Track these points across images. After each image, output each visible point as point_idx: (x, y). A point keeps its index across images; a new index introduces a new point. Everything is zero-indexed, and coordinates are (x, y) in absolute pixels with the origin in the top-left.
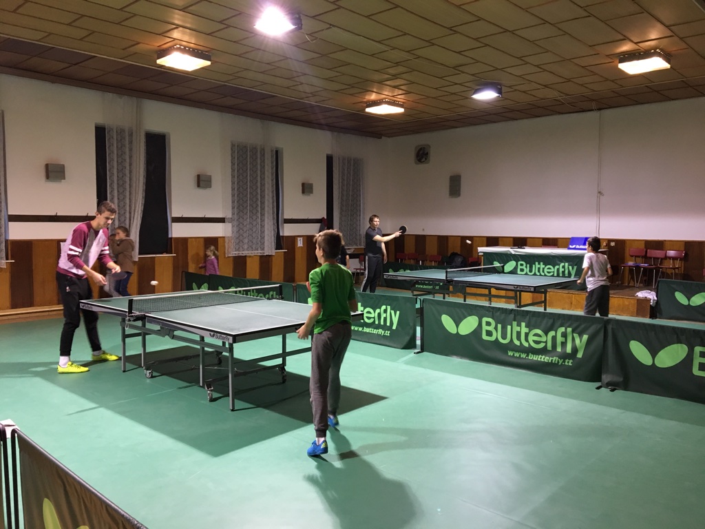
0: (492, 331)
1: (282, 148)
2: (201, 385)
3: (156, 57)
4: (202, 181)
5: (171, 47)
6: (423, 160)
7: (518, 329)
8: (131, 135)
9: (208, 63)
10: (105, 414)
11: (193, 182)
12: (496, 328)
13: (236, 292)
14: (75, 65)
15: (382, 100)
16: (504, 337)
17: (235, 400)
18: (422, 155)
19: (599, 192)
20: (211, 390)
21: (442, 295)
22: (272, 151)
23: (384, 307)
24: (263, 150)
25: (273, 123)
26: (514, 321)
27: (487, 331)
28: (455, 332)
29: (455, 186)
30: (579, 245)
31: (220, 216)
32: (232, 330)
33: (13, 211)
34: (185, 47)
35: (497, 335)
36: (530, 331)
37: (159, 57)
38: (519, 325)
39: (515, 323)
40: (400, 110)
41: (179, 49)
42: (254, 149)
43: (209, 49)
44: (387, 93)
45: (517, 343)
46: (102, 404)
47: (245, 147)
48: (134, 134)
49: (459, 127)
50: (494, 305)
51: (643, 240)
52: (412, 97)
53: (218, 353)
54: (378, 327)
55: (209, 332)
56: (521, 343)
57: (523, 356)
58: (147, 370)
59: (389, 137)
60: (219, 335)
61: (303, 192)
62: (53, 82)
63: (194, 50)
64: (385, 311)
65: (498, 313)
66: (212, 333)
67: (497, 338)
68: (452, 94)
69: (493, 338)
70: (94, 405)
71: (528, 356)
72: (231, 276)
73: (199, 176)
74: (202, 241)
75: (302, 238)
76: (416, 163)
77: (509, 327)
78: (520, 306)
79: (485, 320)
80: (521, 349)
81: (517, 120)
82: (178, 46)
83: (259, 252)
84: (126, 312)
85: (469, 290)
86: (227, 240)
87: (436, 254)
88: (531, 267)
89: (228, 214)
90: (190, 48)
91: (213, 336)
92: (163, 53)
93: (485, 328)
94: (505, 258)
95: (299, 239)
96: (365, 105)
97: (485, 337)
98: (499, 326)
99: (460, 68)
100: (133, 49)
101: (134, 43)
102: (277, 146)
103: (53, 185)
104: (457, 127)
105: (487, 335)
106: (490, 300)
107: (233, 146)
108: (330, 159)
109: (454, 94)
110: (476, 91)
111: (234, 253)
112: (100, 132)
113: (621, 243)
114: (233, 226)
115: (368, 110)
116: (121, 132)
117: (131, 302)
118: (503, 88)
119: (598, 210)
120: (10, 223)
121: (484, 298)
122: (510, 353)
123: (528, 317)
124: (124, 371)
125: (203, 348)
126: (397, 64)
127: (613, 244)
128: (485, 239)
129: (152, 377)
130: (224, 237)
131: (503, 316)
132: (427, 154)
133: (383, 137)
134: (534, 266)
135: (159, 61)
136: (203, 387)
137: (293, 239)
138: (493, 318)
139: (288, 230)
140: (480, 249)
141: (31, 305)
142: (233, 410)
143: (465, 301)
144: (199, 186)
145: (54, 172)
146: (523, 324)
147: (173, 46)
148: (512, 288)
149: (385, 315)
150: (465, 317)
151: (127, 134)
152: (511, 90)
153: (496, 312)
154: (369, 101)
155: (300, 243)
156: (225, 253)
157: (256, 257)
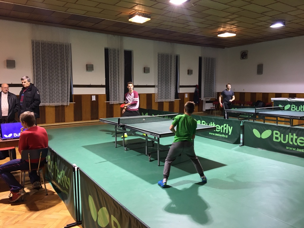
0: (278, 137)
1: (179, 55)
2: (146, 154)
3: (128, 18)
4: (146, 70)
5: (134, 14)
6: (245, 57)
7: (292, 136)
8: (118, 51)
9: (149, 19)
10: (109, 164)
11: (142, 70)
12: (280, 136)
13: (159, 117)
14: (97, 24)
15: (226, 31)
16: (284, 140)
17: (160, 162)
18: (244, 55)
20: (150, 157)
21: (253, 120)
22: (175, 56)
23: (225, 125)
24: (171, 56)
25: (175, 44)
26: (290, 133)
27: (276, 137)
28: (260, 137)
29: (260, 70)
31: (153, 84)
32: (159, 132)
33: (74, 83)
34: (140, 13)
35: (281, 139)
36: (298, 138)
37: (130, 18)
38: (292, 135)
39: (290, 134)
40: (234, 35)
41: (138, 14)
42: (167, 56)
43: (149, 13)
44: (228, 27)
45: (291, 143)
46: (108, 160)
47: (164, 55)
48: (120, 51)
49: (262, 42)
50: (279, 125)
52: (240, 29)
53: (153, 142)
54: (222, 133)
55: (150, 133)
56: (293, 143)
57: (294, 149)
58: (125, 147)
59: (228, 48)
60: (154, 134)
61: (188, 74)
62: (89, 31)
63: (144, 14)
64: (226, 126)
65: (282, 129)
66: (151, 133)
67: (281, 140)
68: (260, 26)
69: (279, 141)
70: (105, 160)
71: (296, 149)
72: (157, 110)
73: (144, 68)
74: (146, 95)
75: (187, 94)
76: (241, 59)
77: (287, 136)
78: (292, 126)
79: (275, 132)
80: (293, 146)
81: (292, 37)
82: (137, 13)
83: (169, 100)
84: (117, 123)
85: (266, 118)
86: (156, 95)
87: (250, 101)
88: (298, 108)
89: (157, 84)
90: (142, 13)
91: (151, 134)
92: (131, 16)
93: (275, 135)
94: (285, 103)
95: (186, 94)
96: (217, 33)
97: (274, 140)
98: (282, 135)
99: (265, 14)
100: (119, 16)
101: (120, 13)
102: (177, 54)
103: (89, 73)
105: (275, 139)
106: (277, 123)
107: (159, 55)
108: (200, 59)
109: (261, 26)
110: (272, 24)
111: (159, 100)
112: (107, 51)
114: (158, 89)
115: (219, 36)
116: (114, 50)
117: (119, 119)
118: (286, 22)
120: (74, 88)
121: (273, 122)
122: (287, 148)
123: (297, 131)
124: (116, 147)
125: (147, 140)
126: (234, 13)
128: (275, 94)
129: (127, 150)
130: (154, 94)
131: (284, 130)
132: (247, 54)
133: (225, 48)
134: (300, 107)
135: (130, 20)
136: (147, 155)
137: (183, 95)
138: (279, 131)
139: (181, 91)
140: (272, 99)
141: (81, 120)
142: (159, 166)
143: (264, 123)
144: (144, 72)
145: (89, 68)
146: (294, 134)
147: (135, 13)
148: (289, 117)
149: (225, 128)
150: (265, 130)
151: (117, 51)
152: (291, 22)
153: (281, 128)
154: (219, 32)
155: (186, 96)
156: (155, 100)
157: (168, 102)
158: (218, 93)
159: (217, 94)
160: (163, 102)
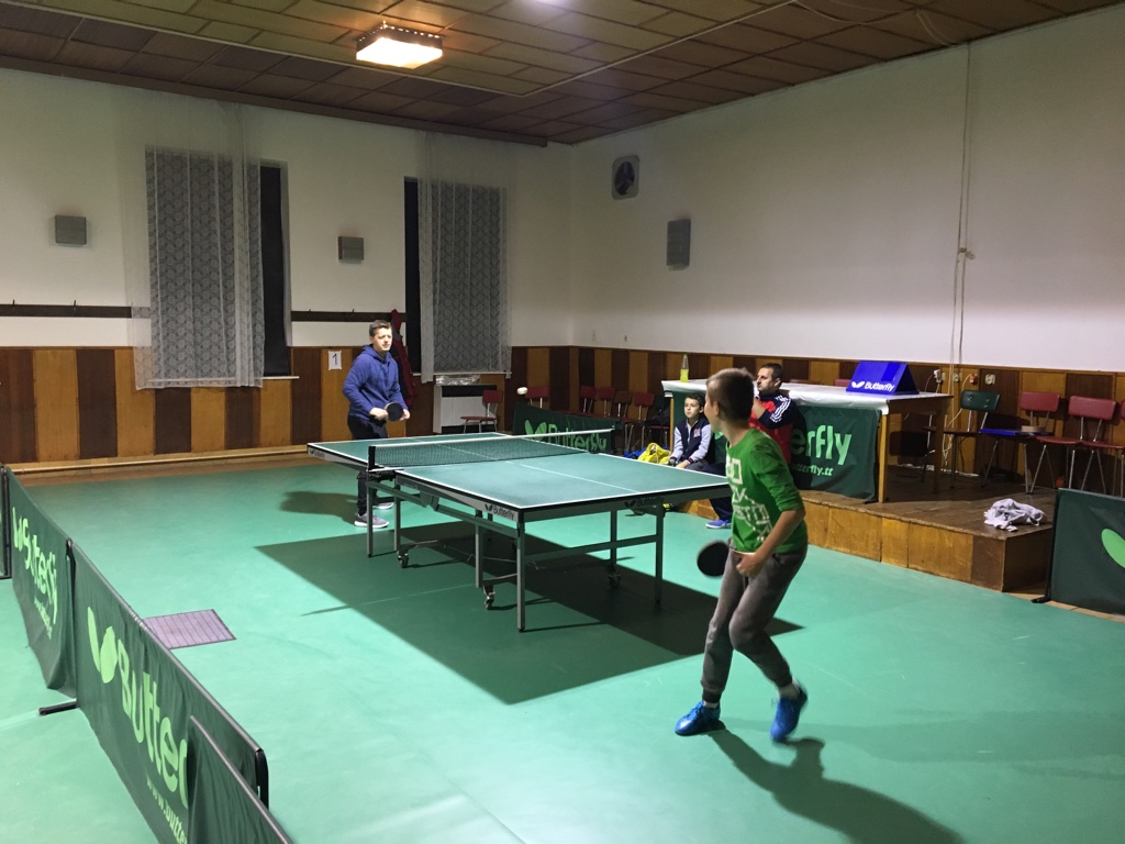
1: (286, 163)
6: (628, 188)
11: (44, 231)
18: (625, 179)
19: (963, 250)
22: (251, 168)
24: (226, 167)
25: (252, 109)
30: (873, 382)
31: (122, 304)
42: (202, 164)
47: (179, 158)
51: (1062, 372)
55: (484, 503)
60: (498, 507)
61: (342, 256)
74: (73, 355)
75: (339, 353)
76: (615, 198)
81: (793, 85)
83: (221, 382)
84: (367, 464)
86: (138, 357)
87: (645, 390)
89: (141, 298)
95: (331, 353)
102: (268, 158)
104: (683, 113)
107: (149, 155)
108: (411, 188)
111: (161, 382)
113: (1009, 379)
114: (153, 325)
117: (372, 450)
119: (959, 295)
127: (990, 379)
130: (131, 348)
132: (634, 175)
133: (550, 144)
137: (315, 355)
139: (301, 336)
140: (666, 385)
144: (60, 240)
155: (334, 362)
156: (133, 383)
157: (218, 389)
158: (515, 349)
159: (509, 353)
160: (185, 392)
